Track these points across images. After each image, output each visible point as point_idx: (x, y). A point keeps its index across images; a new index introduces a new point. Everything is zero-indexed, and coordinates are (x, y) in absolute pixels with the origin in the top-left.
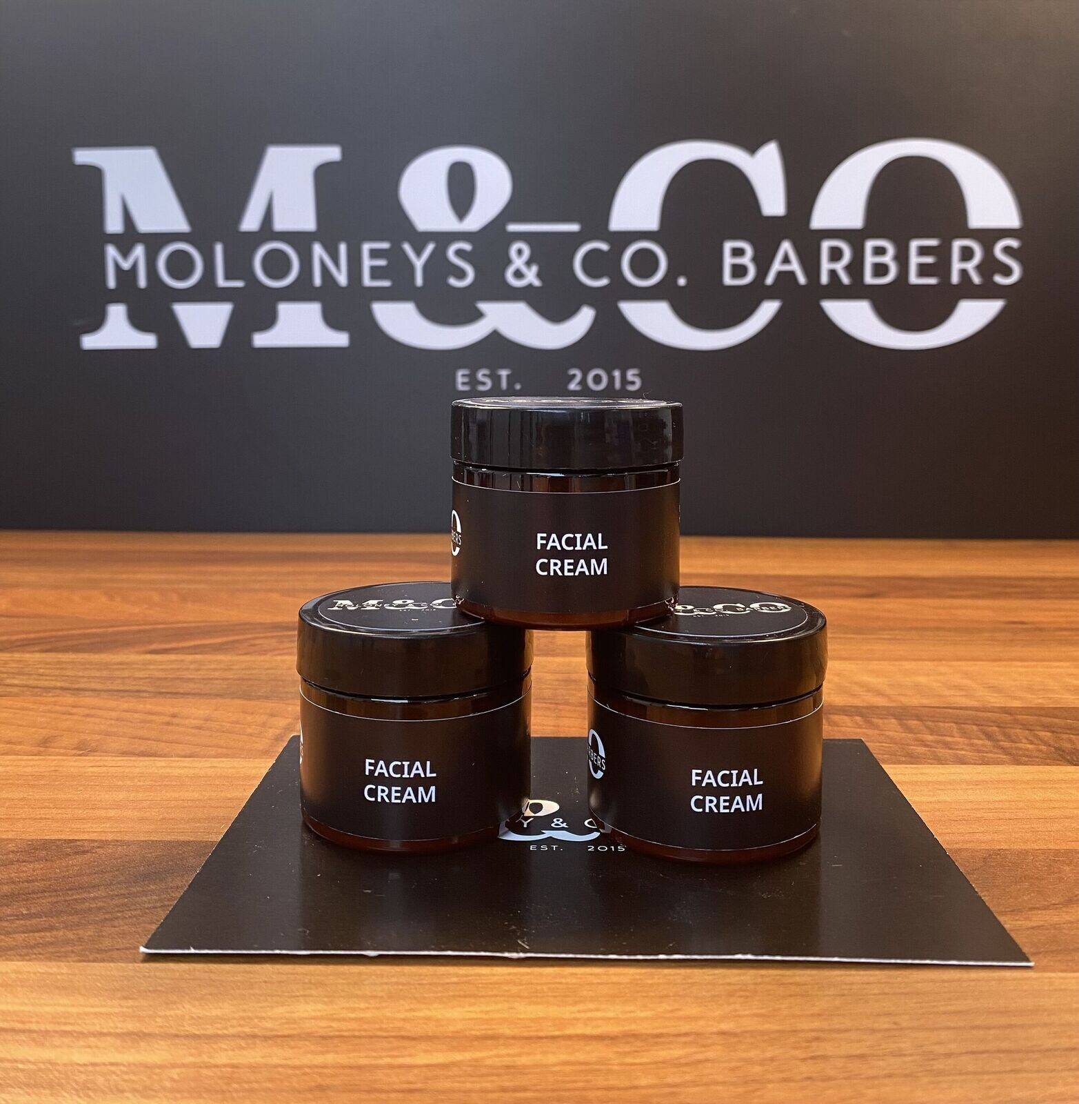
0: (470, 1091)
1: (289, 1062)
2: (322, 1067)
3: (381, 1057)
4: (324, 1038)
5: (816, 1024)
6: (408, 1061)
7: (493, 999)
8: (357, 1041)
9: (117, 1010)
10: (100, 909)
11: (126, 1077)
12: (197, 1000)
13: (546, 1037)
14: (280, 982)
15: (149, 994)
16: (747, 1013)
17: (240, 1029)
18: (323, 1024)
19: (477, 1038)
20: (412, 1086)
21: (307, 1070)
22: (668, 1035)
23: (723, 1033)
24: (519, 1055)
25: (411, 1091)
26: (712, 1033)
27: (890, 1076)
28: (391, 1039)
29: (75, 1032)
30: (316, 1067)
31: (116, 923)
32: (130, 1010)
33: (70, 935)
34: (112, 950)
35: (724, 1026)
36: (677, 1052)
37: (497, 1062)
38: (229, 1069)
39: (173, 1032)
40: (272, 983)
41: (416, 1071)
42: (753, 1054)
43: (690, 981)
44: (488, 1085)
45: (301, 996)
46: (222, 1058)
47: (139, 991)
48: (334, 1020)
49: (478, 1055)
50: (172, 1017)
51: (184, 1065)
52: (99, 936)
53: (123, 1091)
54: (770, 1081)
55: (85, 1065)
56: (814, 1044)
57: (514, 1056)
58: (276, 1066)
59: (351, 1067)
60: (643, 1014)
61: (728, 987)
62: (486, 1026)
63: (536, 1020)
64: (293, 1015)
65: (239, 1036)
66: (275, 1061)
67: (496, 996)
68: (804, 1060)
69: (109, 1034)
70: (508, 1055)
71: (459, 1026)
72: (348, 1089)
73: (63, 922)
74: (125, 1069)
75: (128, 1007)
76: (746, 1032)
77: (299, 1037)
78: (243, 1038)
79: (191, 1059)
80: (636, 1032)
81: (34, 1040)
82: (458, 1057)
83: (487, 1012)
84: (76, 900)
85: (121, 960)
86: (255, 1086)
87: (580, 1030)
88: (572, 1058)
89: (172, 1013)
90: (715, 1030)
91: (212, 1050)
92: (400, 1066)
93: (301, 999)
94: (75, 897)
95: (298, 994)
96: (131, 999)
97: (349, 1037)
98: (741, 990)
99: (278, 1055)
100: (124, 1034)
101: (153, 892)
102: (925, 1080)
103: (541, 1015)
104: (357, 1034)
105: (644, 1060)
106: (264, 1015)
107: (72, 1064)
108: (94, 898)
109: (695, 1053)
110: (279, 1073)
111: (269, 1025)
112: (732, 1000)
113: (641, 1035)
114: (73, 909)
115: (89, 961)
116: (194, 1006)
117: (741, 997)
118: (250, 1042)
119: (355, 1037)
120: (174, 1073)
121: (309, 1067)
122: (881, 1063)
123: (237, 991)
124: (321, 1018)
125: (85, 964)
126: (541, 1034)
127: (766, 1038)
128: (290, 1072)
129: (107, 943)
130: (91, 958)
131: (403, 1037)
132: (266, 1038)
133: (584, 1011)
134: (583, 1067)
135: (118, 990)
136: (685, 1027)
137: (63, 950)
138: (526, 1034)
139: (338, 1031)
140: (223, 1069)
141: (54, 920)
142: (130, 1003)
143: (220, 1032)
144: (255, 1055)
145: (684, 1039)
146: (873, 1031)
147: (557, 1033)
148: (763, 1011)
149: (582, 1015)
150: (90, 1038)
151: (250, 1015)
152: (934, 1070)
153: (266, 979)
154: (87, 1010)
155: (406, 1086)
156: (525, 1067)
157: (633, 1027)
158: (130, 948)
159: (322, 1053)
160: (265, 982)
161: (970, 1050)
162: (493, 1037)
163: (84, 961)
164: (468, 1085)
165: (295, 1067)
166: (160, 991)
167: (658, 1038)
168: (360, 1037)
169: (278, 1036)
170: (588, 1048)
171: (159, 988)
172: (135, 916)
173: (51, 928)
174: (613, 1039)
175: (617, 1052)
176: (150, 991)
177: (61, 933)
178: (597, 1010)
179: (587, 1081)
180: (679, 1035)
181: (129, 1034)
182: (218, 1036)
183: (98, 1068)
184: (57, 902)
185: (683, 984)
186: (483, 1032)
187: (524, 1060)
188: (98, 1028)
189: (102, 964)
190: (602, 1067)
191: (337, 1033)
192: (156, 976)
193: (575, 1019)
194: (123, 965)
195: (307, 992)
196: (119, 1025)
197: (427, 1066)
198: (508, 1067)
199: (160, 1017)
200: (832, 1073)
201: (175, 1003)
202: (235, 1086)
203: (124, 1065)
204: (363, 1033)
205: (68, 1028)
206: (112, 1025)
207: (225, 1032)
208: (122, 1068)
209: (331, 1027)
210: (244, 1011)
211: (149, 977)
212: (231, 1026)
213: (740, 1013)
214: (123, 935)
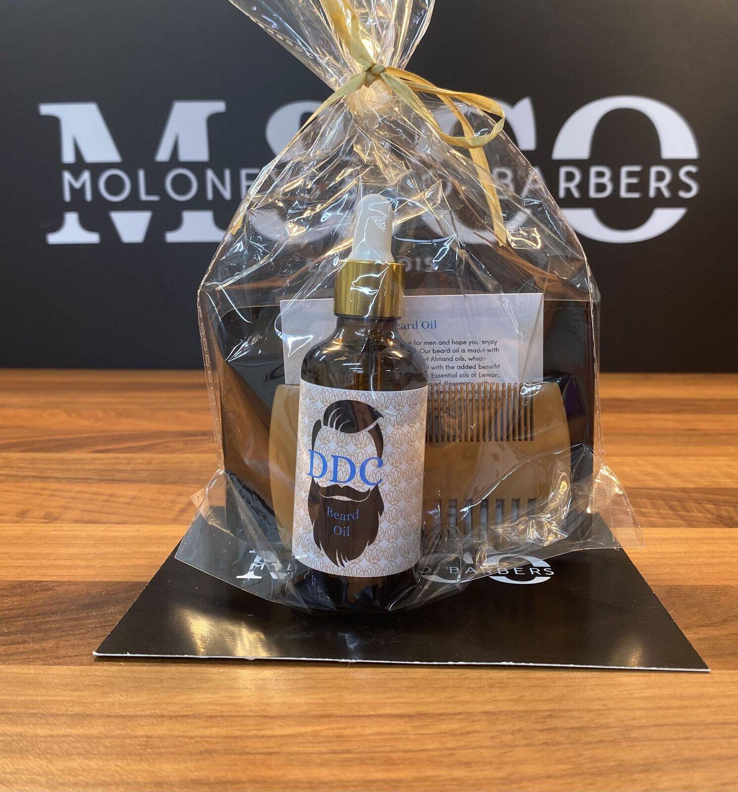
0: (312, 753)
1: (186, 734)
2: (209, 737)
3: (250, 730)
4: (211, 717)
5: (550, 706)
6: (269, 732)
7: (328, 690)
8: (232, 719)
9: (68, 698)
10: (57, 629)
11: (74, 745)
12: (124, 691)
13: (364, 716)
14: (181, 678)
15: (91, 687)
16: (502, 698)
17: (153, 711)
18: (211, 707)
19: (317, 717)
20: (271, 750)
21: (199, 739)
22: (448, 714)
23: (487, 713)
24: (345, 728)
25: (270, 753)
26: (478, 713)
27: (601, 742)
28: (258, 718)
29: (39, 714)
30: (206, 737)
31: (68, 638)
32: (77, 699)
33: (36, 647)
34: (65, 657)
35: (489, 708)
36: (454, 726)
37: (331, 733)
38: (145, 739)
39: (107, 713)
40: (175, 679)
41: (273, 740)
42: (506, 727)
43: (463, 677)
44: (324, 749)
45: (196, 688)
46: (140, 732)
47: (84, 686)
48: (218, 705)
49: (319, 728)
50: (105, 702)
51: (114, 737)
52: (57, 647)
53: (71, 755)
54: (518, 746)
55: (46, 737)
56: (548, 720)
57: (341, 728)
58: (177, 737)
59: (230, 738)
60: (431, 700)
61: (489, 681)
62: (323, 709)
63: (358, 704)
64: (190, 701)
65: (152, 716)
66: (177, 733)
67: (330, 688)
68: (541, 731)
69: (63, 715)
70: (338, 728)
71: (304, 708)
72: (228, 752)
73: (33, 638)
74: (73, 739)
75: (75, 696)
76: (503, 712)
77: (194, 717)
78: (155, 718)
79: (118, 732)
80: (426, 712)
81: (10, 719)
82: (303, 730)
83: (324, 699)
84: (41, 622)
85: (72, 664)
86: (163, 750)
87: (387, 711)
88: (382, 730)
89: (106, 700)
90: (480, 710)
91: (133, 726)
92: (263, 737)
93: (196, 690)
94: (40, 620)
95: (194, 687)
96: (78, 691)
97: (227, 716)
98: (498, 683)
99: (178, 729)
100: (73, 715)
101: (95, 617)
102: (624, 745)
103: (361, 700)
104: (233, 714)
105: (431, 731)
106: (169, 701)
107: (36, 736)
108: (55, 621)
109: (467, 726)
110: (179, 742)
111: (173, 708)
112: (493, 689)
113: (429, 714)
114: (39, 628)
115: (49, 665)
116: (121, 695)
117: (498, 687)
118: (160, 720)
119: (232, 716)
120: (107, 742)
121: (200, 737)
122: (593, 733)
123: (152, 685)
124: (210, 703)
125: (46, 666)
126: (361, 714)
127: (515, 715)
128: (187, 740)
129: (62, 652)
130: (51, 662)
131: (265, 717)
132: (171, 717)
133: (392, 698)
134: (391, 737)
135: (70, 685)
136: (460, 709)
137: (32, 657)
138: (350, 714)
139: (220, 712)
140: (141, 739)
141: (25, 637)
142: (78, 693)
143: (139, 713)
144: (163, 729)
145: (459, 717)
146: (589, 711)
147: (372, 713)
148: (514, 697)
149: (388, 701)
150: (50, 718)
151: (160, 701)
152: (631, 737)
153: (171, 677)
154: (47, 698)
155: (266, 750)
156: (349, 736)
157: (424, 708)
158: (78, 655)
159: (210, 727)
160: (171, 678)
161: (656, 723)
162: (328, 716)
163: (46, 665)
164: (310, 749)
165: (191, 737)
166: (98, 685)
167: (440, 716)
168: (235, 716)
169: (179, 716)
170: (393, 723)
171: (98, 683)
172: (82, 633)
173: (24, 642)
174: (410, 717)
175: (413, 726)
176: (91, 685)
177: (31, 646)
178: (400, 697)
179: (392, 746)
180: (456, 714)
181: (77, 715)
182: (137, 716)
183: (54, 739)
184: (28, 624)
185: (459, 679)
186: (320, 712)
187: (348, 732)
188: (55, 711)
189: (58, 667)
190: (403, 736)
191: (220, 714)
192: (95, 675)
193: (384, 703)
194: (73, 667)
195: (201, 685)
196: (69, 709)
197: (282, 736)
198: (337, 737)
199: (98, 703)
200: (561, 739)
201: (108, 693)
202: (149, 750)
203: (72, 737)
204: (238, 714)
205: (34, 711)
206: (64, 708)
207: (143, 713)
208: (71, 739)
209: (216, 709)
210: (156, 698)
211: (91, 675)
212: (148, 709)
213: (498, 699)
214: (73, 646)
